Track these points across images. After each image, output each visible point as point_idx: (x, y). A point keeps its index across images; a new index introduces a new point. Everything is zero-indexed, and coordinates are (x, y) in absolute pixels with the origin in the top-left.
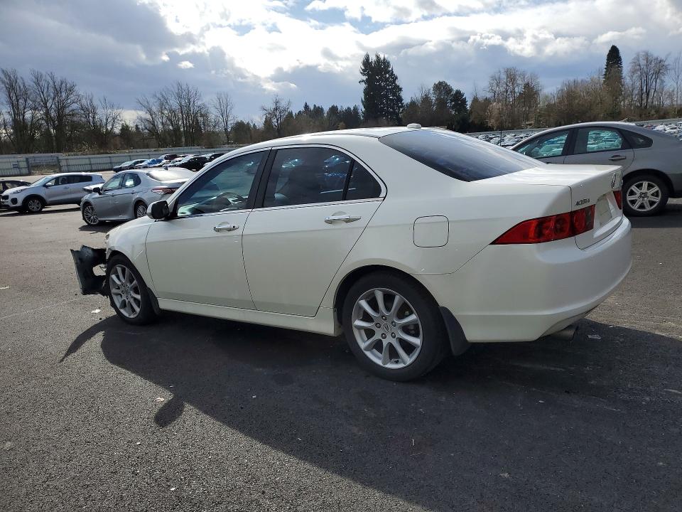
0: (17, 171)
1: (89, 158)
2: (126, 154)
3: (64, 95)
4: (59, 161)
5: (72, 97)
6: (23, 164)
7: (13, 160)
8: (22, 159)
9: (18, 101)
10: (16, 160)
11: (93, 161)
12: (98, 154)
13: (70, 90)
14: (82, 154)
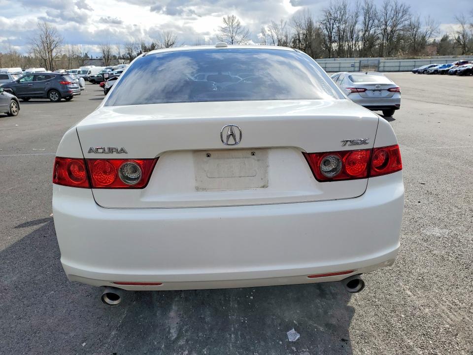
0: (352, 69)
1: (400, 62)
2: (428, 60)
3: (400, 15)
4: (379, 63)
5: (406, 17)
6: (357, 65)
7: (351, 61)
8: (357, 61)
9: (369, 21)
10: (354, 61)
11: (402, 64)
12: (408, 59)
13: (405, 12)
14: (397, 59)
